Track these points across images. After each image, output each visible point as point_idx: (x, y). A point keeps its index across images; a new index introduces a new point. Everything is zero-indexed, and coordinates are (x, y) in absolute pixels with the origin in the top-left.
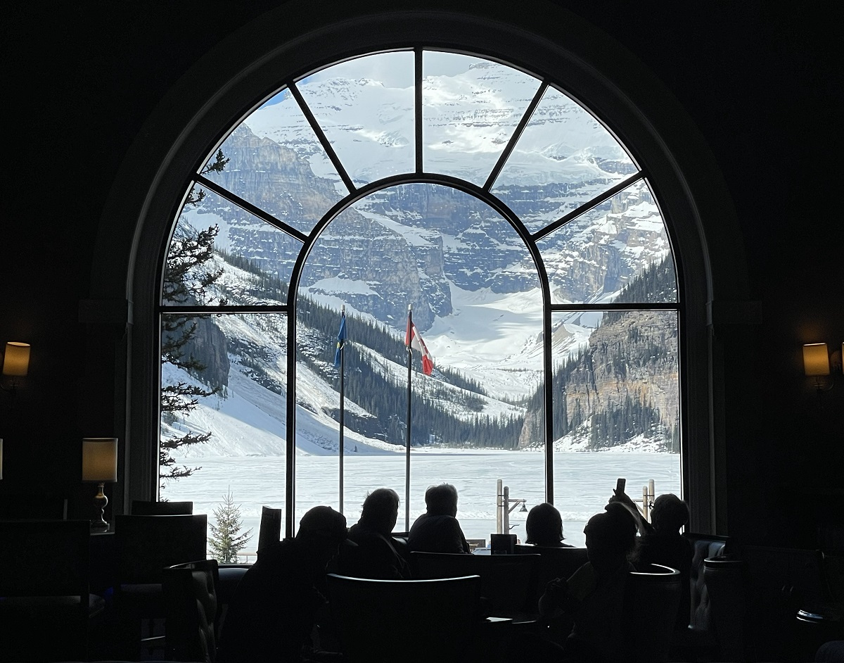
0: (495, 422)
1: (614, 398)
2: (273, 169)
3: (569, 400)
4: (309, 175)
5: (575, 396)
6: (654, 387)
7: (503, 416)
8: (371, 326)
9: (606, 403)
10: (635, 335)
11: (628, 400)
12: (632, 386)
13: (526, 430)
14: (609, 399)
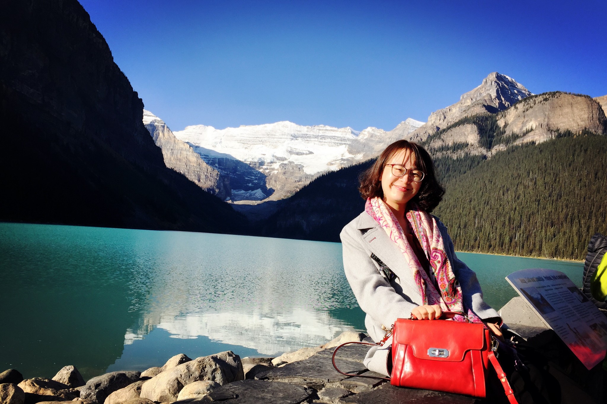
1: (291, 223)
5: (279, 222)
9: (289, 224)
11: (295, 224)
12: (297, 219)
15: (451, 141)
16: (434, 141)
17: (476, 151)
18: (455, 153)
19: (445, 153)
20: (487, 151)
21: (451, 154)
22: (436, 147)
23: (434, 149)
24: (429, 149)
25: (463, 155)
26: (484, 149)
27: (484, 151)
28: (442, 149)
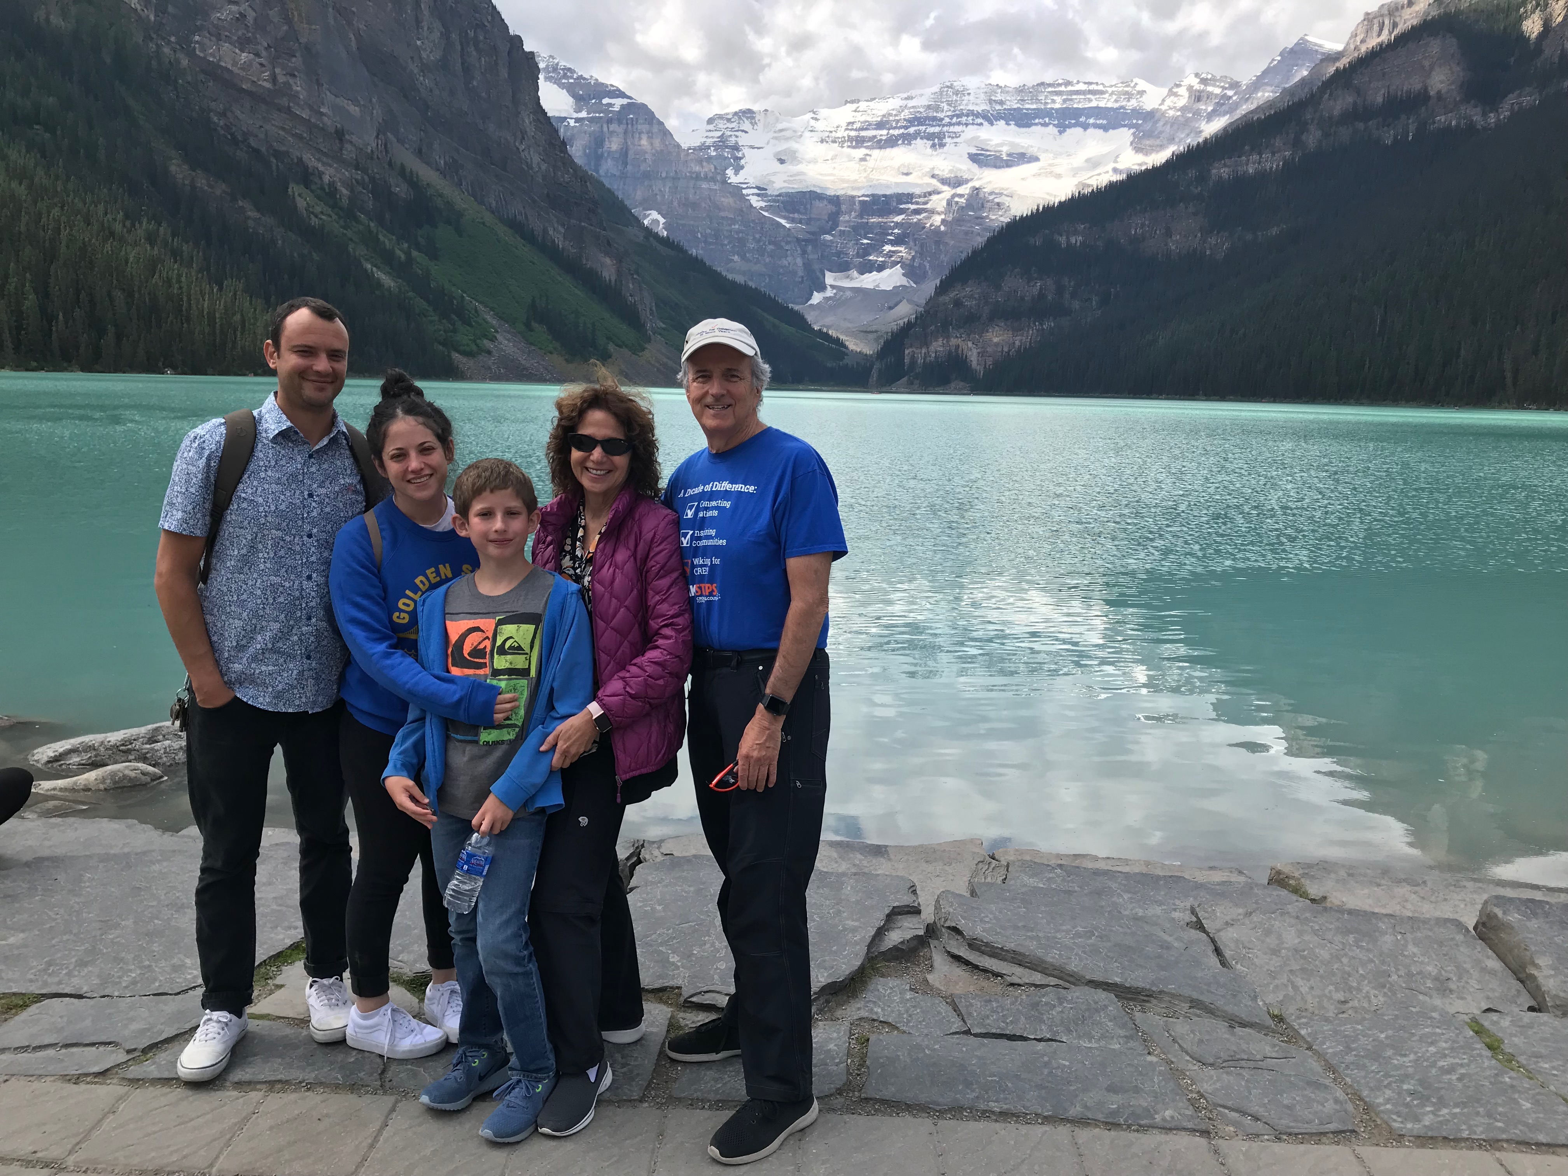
0: (853, 366)
1: (940, 351)
2: (698, 177)
3: (907, 352)
4: (724, 182)
5: (911, 350)
6: (970, 344)
7: (857, 363)
8: (765, 294)
9: (933, 355)
10: (958, 303)
11: (950, 352)
12: (954, 342)
13: (875, 373)
14: (936, 352)
15: (1382, 92)
16: (1331, 95)
17: (1453, 114)
18: (1388, 126)
19: (1361, 126)
20: (1484, 114)
21: (1378, 129)
22: (1336, 112)
23: (1330, 118)
24: (1316, 121)
25: (1412, 128)
26: (1476, 107)
27: (1476, 115)
28: (1351, 116)
